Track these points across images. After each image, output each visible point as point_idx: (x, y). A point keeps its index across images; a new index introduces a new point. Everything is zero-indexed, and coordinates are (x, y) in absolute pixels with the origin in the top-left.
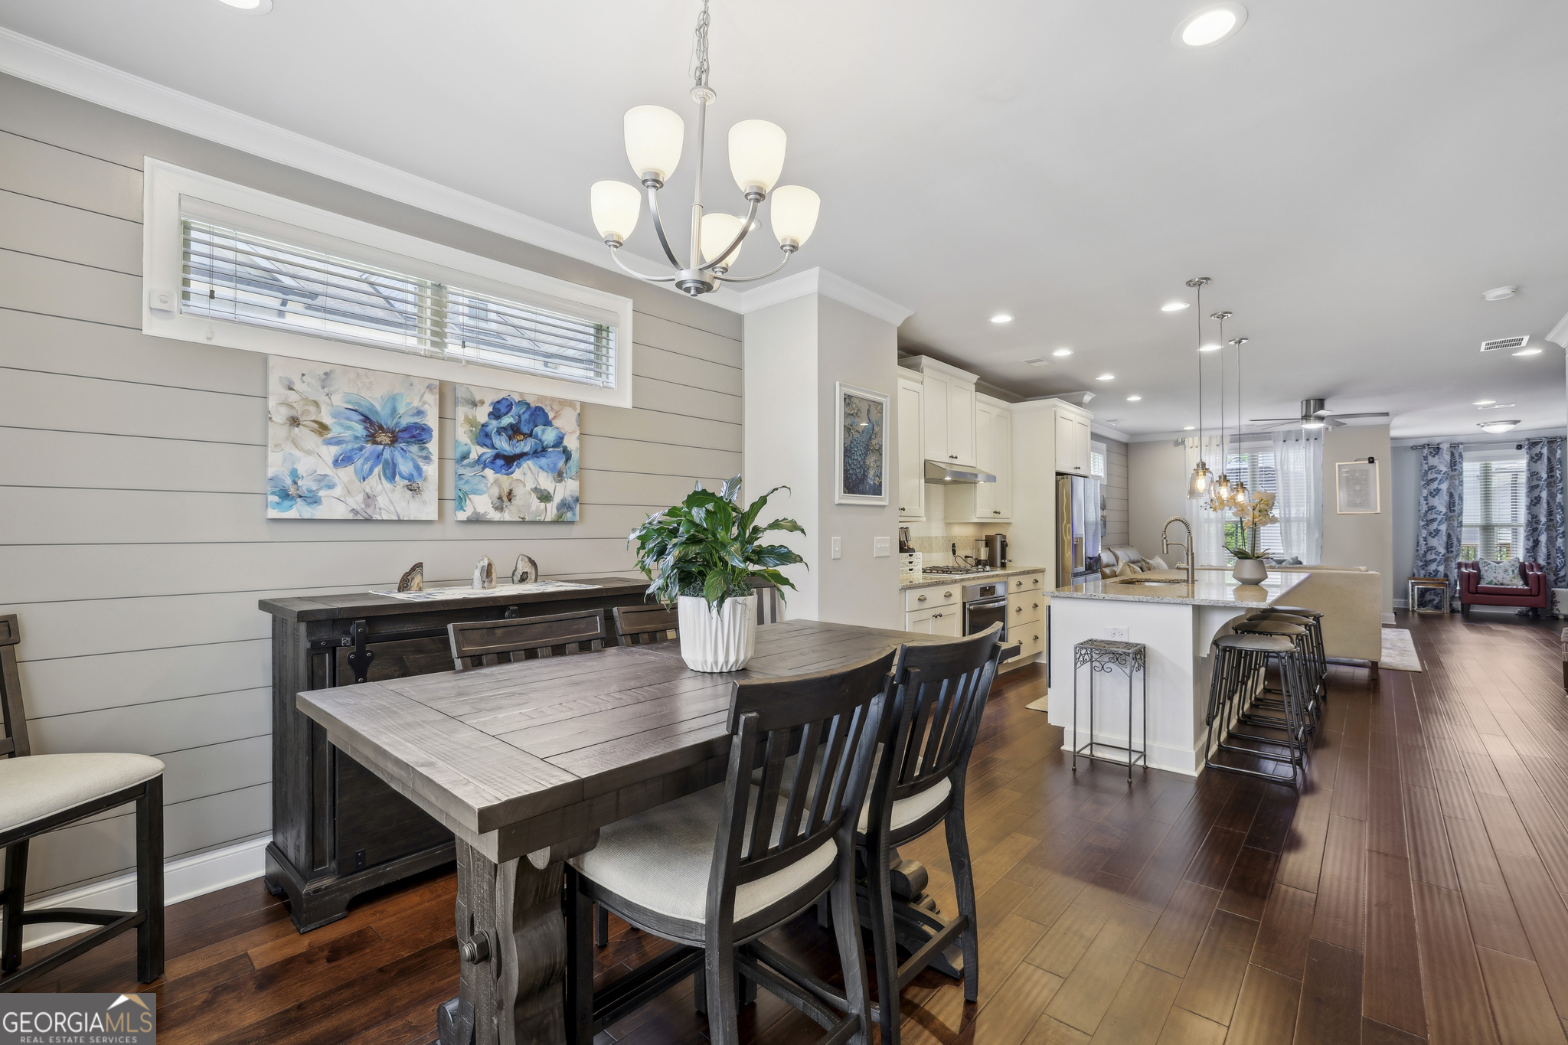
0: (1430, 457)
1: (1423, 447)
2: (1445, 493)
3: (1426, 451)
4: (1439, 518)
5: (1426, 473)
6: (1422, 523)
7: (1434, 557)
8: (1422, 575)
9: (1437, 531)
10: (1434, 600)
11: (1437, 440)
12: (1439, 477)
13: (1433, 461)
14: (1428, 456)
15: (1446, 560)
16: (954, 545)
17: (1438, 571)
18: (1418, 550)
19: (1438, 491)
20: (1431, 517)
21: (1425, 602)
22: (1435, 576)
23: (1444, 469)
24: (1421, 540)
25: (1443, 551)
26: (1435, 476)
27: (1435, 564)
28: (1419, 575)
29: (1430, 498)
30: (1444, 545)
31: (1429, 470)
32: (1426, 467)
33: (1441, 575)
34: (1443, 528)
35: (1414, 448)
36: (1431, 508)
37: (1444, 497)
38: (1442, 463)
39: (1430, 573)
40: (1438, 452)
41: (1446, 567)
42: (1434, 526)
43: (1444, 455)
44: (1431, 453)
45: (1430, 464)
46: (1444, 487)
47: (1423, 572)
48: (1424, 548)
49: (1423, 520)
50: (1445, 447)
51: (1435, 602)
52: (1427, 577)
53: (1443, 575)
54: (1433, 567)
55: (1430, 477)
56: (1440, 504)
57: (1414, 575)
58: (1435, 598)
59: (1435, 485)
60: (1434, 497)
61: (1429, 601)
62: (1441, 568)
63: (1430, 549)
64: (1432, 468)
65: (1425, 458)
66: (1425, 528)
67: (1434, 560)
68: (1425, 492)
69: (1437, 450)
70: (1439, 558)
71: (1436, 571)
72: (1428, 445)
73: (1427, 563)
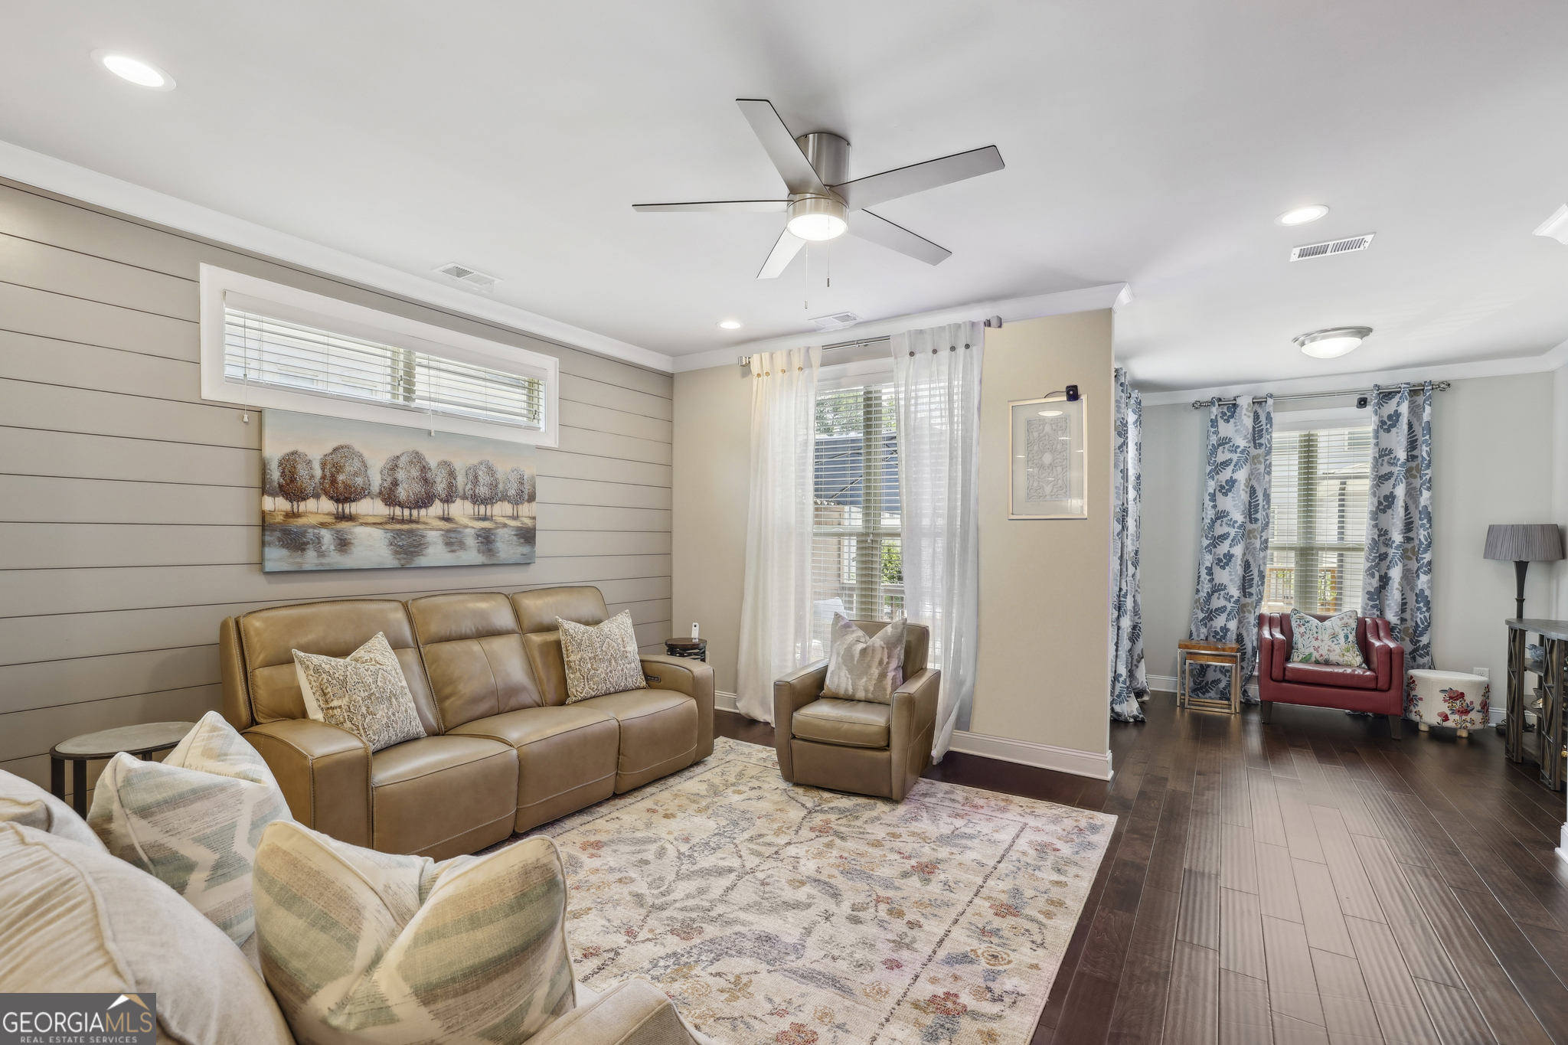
0: (1221, 423)
1: (1212, 403)
2: (1242, 487)
3: (1215, 410)
4: (1233, 532)
5: (1214, 451)
6: (1206, 542)
7: (1222, 603)
8: (1202, 637)
9: (1229, 557)
10: (1218, 681)
11: (1230, 392)
12: (1235, 457)
13: (1226, 429)
14: (1219, 418)
15: (1241, 609)
17: (1227, 630)
18: (1198, 591)
19: (1232, 482)
20: (1220, 530)
21: (1207, 683)
22: (1224, 637)
23: (1242, 443)
24: (1204, 572)
25: (1235, 592)
26: (1227, 456)
27: (1224, 616)
28: (1198, 636)
29: (1220, 497)
30: (1238, 582)
31: (1219, 445)
32: (1214, 439)
33: (1232, 636)
34: (1238, 551)
35: (1198, 405)
36: (1221, 515)
37: (1241, 494)
38: (1238, 432)
39: (1216, 633)
40: (1235, 412)
41: (1240, 622)
42: (1223, 548)
43: (1244, 417)
44: (1224, 414)
45: (1222, 434)
46: (1241, 476)
47: (1204, 630)
48: (1206, 587)
49: (1207, 538)
50: (1244, 402)
51: (1222, 685)
52: (1211, 639)
53: (1234, 637)
54: (1220, 622)
55: (1221, 457)
56: (1234, 506)
57: (1191, 635)
58: (1222, 677)
59: (1226, 474)
60: (1225, 494)
61: (1213, 682)
62: (1233, 625)
63: (1217, 589)
64: (1224, 442)
65: (1214, 423)
66: (1210, 552)
67: (1223, 610)
68: (1212, 485)
69: (1231, 408)
70: (1229, 606)
71: (1225, 630)
72: (1220, 400)
73: (1211, 615)
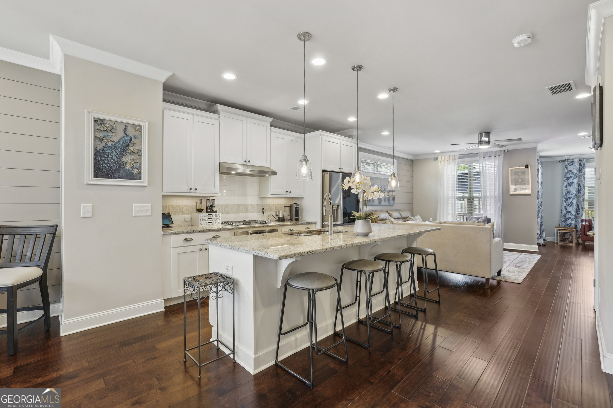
0: (568, 166)
1: (565, 161)
2: (576, 184)
3: (566, 163)
4: (573, 196)
5: (566, 174)
6: (564, 199)
7: (570, 216)
8: (563, 225)
9: (572, 203)
10: (569, 238)
11: (572, 157)
12: (573, 176)
13: (570, 168)
14: (568, 165)
15: (576, 218)
16: (263, 209)
17: (572, 224)
18: (562, 213)
19: (572, 183)
20: (568, 196)
21: (565, 239)
22: (570, 226)
23: (575, 172)
24: (563, 208)
25: (574, 213)
26: (571, 175)
27: (570, 220)
28: (562, 225)
29: (568, 187)
30: (575, 210)
31: (568, 172)
32: (566, 171)
33: (573, 226)
34: (575, 202)
35: (561, 161)
36: (569, 192)
37: (575, 186)
38: (574, 169)
39: (568, 225)
40: (573, 163)
41: (576, 221)
42: (570, 201)
43: (576, 165)
44: (569, 164)
45: (569, 169)
46: (575, 181)
47: (564, 224)
48: (564, 212)
49: (564, 198)
50: (576, 160)
51: (570, 239)
52: (566, 226)
53: (574, 225)
54: (569, 221)
55: (569, 176)
56: (573, 189)
57: (560, 225)
58: (570, 237)
59: (571, 180)
60: (570, 186)
61: (567, 238)
62: (573, 222)
63: (568, 212)
64: (570, 171)
65: (566, 166)
66: (565, 202)
67: (570, 218)
68: (566, 184)
69: (572, 162)
70: (572, 217)
71: (571, 224)
72: (568, 160)
73: (566, 220)
